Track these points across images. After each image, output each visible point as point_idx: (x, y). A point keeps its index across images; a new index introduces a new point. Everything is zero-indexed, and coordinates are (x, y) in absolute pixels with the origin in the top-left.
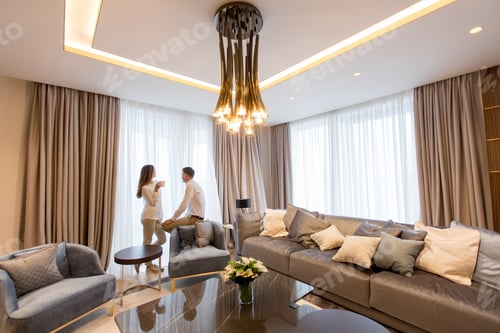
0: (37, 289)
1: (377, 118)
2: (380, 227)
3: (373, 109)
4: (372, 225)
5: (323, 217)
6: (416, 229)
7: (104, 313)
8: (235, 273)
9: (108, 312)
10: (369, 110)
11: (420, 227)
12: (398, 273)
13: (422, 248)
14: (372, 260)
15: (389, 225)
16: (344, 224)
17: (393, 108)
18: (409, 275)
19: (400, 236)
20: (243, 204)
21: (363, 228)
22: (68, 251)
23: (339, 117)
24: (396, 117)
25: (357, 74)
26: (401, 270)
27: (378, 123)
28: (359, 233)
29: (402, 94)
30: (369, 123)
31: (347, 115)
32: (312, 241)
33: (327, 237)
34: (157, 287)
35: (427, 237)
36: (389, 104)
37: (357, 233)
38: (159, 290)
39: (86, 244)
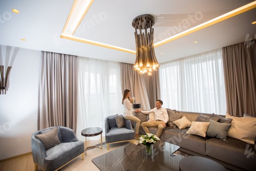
0: (51, 147)
1: (204, 62)
2: (208, 117)
3: (202, 57)
4: (204, 116)
5: (179, 112)
6: (226, 117)
7: (80, 159)
8: (145, 141)
9: (82, 158)
10: (200, 58)
11: (228, 117)
12: (219, 139)
13: (230, 127)
14: (206, 133)
15: (213, 116)
16: (190, 116)
17: (212, 57)
18: (225, 140)
19: (219, 121)
20: (137, 106)
21: (200, 118)
22: (61, 130)
23: (185, 61)
24: (214, 61)
25: (196, 42)
26: (221, 137)
27: (204, 64)
28: (198, 120)
29: (217, 50)
30: (200, 64)
31: (189, 60)
32: (174, 124)
33: (182, 122)
34: (100, 147)
35: (232, 121)
36: (210, 55)
37: (197, 120)
38: (102, 148)
39: (66, 126)
